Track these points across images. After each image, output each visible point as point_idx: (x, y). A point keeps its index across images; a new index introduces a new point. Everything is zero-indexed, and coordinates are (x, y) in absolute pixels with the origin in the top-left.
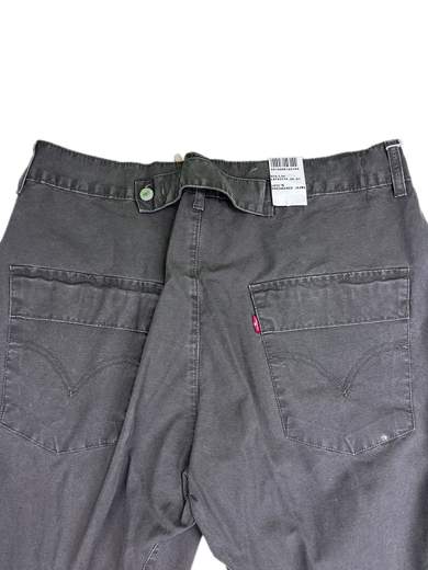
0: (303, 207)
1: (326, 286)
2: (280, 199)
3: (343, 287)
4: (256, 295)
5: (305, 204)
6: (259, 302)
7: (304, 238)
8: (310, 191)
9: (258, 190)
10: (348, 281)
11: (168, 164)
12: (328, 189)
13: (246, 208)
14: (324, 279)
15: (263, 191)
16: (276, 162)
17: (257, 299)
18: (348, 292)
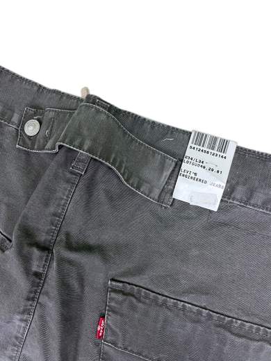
0: (211, 211)
1: (198, 321)
2: (184, 191)
3: (218, 333)
4: (113, 295)
5: (215, 208)
6: (113, 304)
7: (195, 252)
8: (228, 194)
9: (162, 168)
10: (228, 328)
11: (69, 97)
12: (252, 202)
13: (138, 188)
14: (200, 313)
15: (167, 173)
16: (201, 137)
17: (112, 299)
18: (223, 342)
